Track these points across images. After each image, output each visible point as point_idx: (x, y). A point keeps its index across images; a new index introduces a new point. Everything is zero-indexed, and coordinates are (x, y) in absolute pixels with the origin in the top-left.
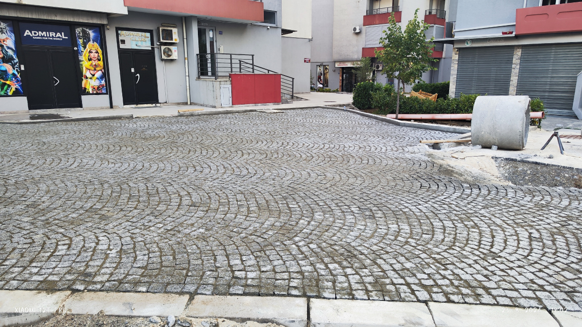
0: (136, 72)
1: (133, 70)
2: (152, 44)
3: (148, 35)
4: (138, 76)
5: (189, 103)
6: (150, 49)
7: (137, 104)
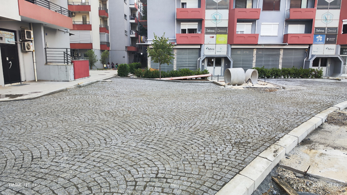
0: (9, 61)
1: (7, 59)
2: (16, 40)
3: (13, 34)
4: (10, 63)
5: (37, 80)
6: (15, 44)
7: (11, 83)
